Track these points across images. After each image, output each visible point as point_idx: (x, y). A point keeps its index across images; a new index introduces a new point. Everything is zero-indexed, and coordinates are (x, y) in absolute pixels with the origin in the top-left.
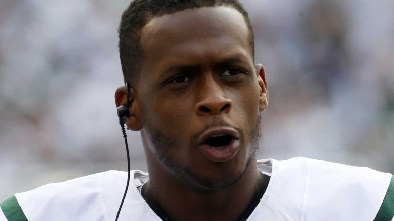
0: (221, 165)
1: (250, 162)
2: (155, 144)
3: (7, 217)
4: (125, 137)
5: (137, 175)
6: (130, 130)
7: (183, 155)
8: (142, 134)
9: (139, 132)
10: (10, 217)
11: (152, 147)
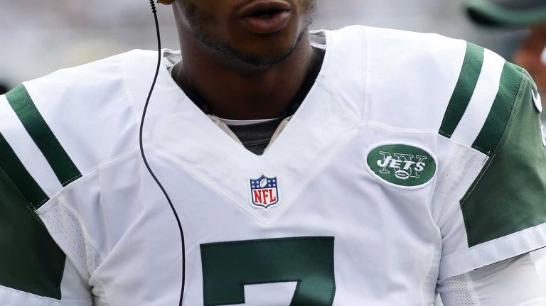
0: (268, 36)
1: (303, 34)
2: (189, 19)
3: (15, 111)
4: (155, 11)
5: (167, 54)
6: (160, 4)
7: (222, 31)
8: (175, 9)
9: (171, 5)
10: (19, 110)
11: (186, 23)
